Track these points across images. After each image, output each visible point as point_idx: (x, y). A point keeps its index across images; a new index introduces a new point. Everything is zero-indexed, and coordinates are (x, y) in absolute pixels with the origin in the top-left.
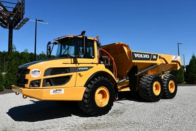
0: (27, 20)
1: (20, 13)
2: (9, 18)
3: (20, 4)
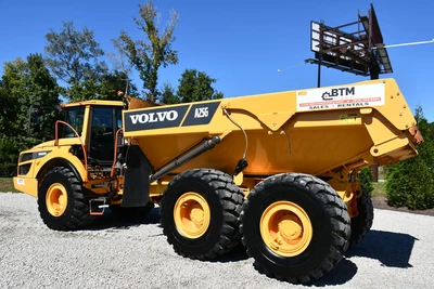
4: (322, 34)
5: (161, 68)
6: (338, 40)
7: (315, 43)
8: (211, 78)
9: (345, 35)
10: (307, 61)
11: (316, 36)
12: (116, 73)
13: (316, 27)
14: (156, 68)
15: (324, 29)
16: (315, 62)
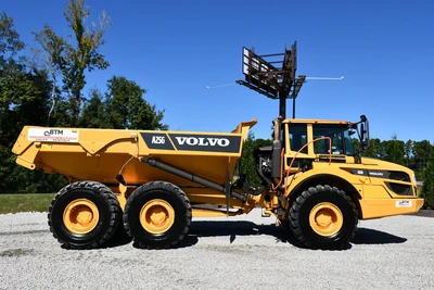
0: (303, 79)
1: (290, 69)
2: (274, 80)
3: (288, 52)
4: (250, 60)
5: (86, 71)
6: (260, 66)
7: (246, 67)
8: (142, 88)
9: (265, 63)
10: (238, 82)
11: (246, 60)
12: (35, 71)
13: (246, 53)
14: (82, 71)
15: (252, 55)
16: (244, 84)
